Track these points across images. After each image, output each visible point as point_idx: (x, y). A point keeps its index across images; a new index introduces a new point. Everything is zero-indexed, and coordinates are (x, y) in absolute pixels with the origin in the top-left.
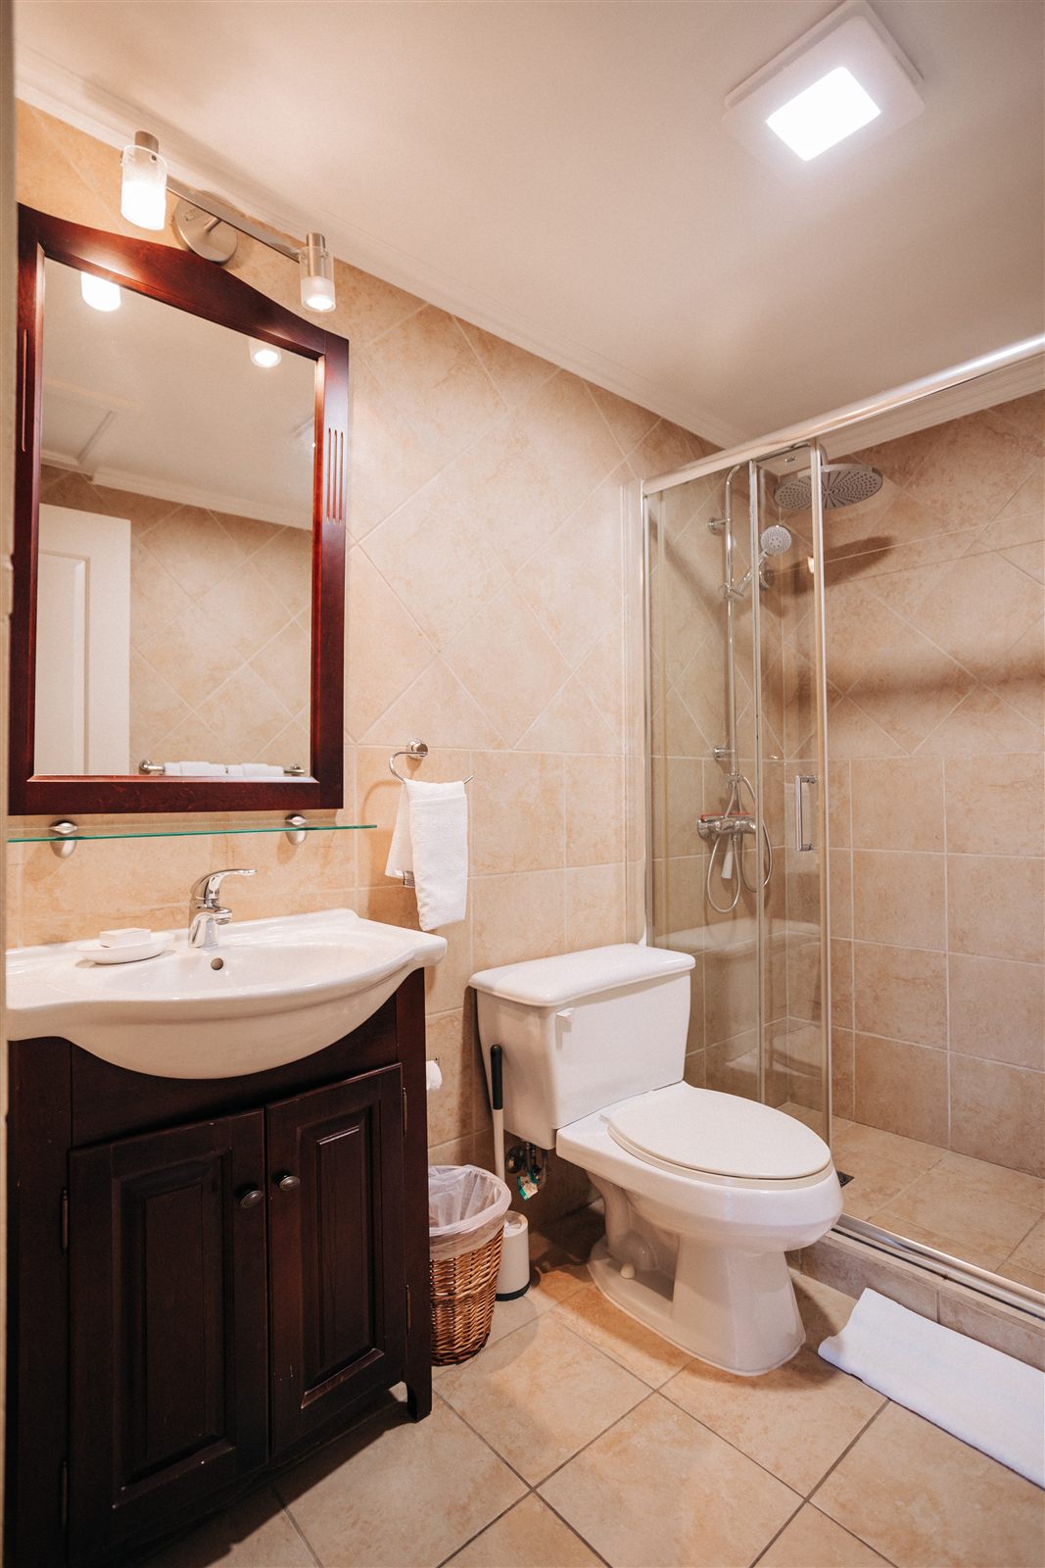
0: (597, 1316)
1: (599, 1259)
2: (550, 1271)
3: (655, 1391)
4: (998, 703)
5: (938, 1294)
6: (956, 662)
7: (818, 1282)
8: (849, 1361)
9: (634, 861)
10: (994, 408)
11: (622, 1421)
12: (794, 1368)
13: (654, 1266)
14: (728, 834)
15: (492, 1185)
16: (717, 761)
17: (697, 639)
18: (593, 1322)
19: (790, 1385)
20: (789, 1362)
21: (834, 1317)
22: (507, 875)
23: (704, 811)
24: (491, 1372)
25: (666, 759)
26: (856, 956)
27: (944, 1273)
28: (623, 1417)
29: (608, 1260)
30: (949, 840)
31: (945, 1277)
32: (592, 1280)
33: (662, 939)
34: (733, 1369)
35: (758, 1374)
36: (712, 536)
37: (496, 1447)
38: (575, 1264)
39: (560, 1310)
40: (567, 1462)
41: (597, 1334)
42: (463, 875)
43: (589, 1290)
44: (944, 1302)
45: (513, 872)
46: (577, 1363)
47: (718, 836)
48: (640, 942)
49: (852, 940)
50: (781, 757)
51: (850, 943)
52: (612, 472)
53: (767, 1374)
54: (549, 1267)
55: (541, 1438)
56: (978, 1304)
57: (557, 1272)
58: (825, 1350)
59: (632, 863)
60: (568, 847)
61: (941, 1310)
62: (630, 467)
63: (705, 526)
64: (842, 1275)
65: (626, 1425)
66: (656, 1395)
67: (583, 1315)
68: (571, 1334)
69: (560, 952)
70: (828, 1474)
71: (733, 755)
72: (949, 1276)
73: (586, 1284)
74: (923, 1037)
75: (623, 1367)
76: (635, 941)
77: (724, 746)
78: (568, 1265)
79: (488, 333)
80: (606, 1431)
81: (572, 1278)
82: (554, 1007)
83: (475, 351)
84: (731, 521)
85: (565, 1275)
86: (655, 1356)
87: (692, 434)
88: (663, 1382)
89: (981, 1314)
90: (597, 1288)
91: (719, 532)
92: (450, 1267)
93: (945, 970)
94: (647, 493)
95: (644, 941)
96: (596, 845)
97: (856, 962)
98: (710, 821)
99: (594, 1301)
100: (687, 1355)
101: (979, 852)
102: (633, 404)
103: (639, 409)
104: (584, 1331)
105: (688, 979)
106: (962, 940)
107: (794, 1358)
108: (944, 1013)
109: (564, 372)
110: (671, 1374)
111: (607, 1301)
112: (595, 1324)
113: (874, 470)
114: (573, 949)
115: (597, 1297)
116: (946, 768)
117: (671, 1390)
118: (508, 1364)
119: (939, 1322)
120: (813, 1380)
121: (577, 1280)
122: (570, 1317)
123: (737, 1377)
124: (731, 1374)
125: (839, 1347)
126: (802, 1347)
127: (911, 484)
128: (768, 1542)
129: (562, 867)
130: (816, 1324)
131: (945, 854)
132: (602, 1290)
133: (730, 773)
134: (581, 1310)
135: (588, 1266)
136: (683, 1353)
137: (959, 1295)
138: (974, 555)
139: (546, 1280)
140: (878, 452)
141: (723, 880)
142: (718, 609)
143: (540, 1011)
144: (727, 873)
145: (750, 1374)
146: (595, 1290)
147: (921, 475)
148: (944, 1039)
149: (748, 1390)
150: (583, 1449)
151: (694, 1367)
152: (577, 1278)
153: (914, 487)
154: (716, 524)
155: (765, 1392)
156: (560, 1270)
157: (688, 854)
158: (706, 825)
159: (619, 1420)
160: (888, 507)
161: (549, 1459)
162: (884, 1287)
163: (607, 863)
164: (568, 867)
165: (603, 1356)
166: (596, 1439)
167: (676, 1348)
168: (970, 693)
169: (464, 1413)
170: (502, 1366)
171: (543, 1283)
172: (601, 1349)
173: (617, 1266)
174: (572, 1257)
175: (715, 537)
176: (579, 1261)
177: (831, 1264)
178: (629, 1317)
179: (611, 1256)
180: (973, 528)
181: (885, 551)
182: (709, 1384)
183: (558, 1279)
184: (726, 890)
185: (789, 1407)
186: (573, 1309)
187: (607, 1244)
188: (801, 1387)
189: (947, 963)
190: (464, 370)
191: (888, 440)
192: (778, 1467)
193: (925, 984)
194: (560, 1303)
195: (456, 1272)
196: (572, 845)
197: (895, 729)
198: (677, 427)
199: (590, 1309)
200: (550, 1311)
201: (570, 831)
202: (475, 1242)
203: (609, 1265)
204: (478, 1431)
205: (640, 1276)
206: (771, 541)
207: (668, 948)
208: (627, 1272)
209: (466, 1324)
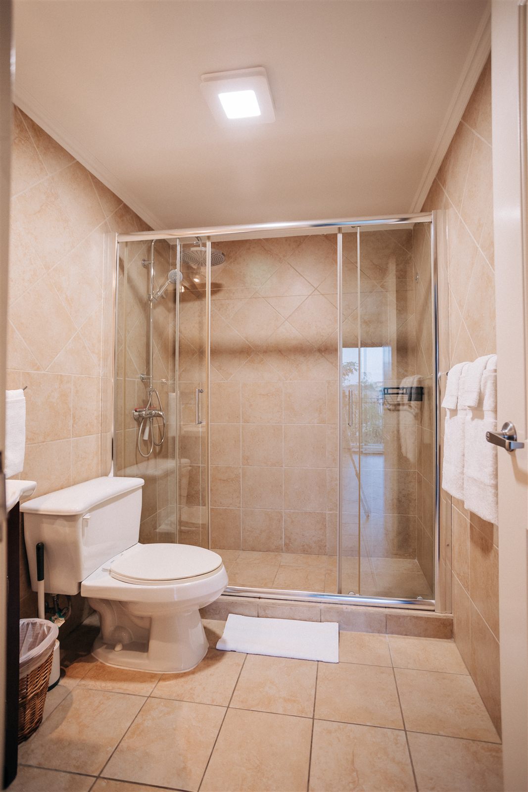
0: (106, 676)
1: (99, 648)
2: (70, 665)
3: (148, 697)
4: (262, 361)
5: (258, 605)
6: (247, 342)
7: (206, 620)
8: (230, 646)
9: (106, 433)
10: (264, 239)
11: (137, 718)
12: (208, 658)
13: (132, 639)
14: (147, 418)
15: (41, 625)
16: (142, 381)
17: (136, 319)
18: (105, 680)
19: (208, 666)
20: (205, 657)
21: (217, 631)
22: (40, 444)
23: (136, 407)
24: (50, 733)
25: (125, 380)
26: (202, 472)
27: (258, 597)
28: (136, 717)
29: (105, 646)
30: (243, 418)
31: (260, 598)
32: (97, 660)
33: (122, 472)
34: (182, 670)
35: (194, 667)
36: (142, 267)
37: (68, 770)
38: (85, 655)
39: (83, 682)
40: (113, 753)
41: (109, 685)
42: (23, 445)
43: (97, 666)
44: (260, 607)
45: (44, 442)
46: (103, 703)
47: (143, 419)
48: (110, 475)
49: (200, 465)
50: (167, 380)
51: (199, 467)
52: (100, 225)
53: (197, 666)
54: (69, 663)
55: (94, 749)
56: (273, 604)
57: (75, 664)
58: (219, 646)
59: (105, 434)
60: (73, 426)
61: (259, 612)
62: (108, 224)
63: (140, 263)
64: (218, 612)
65: (139, 720)
66: (150, 698)
67: (98, 679)
68: (94, 691)
69: (69, 485)
70: (233, 693)
71: (151, 379)
72: (261, 597)
73: (94, 664)
74: (231, 504)
75: (129, 694)
76: (106, 474)
77: (145, 374)
78: (80, 658)
79: (37, 125)
80: (129, 727)
81: (84, 663)
82: (82, 514)
83: (30, 133)
84: (154, 263)
85: (80, 664)
86: (144, 681)
87: (137, 215)
88: (151, 691)
89: (274, 607)
90: (101, 663)
91: (147, 267)
92: (25, 681)
93: (240, 474)
94: (119, 241)
95: (112, 474)
96: (87, 425)
97: (202, 475)
98: (139, 411)
99: (101, 670)
100: (159, 674)
101: (254, 423)
102: (112, 192)
103: (114, 195)
104: (101, 687)
105: (141, 490)
106: (247, 460)
107: (207, 654)
108: (240, 492)
109: (78, 163)
110: (154, 686)
111: (109, 667)
112: (106, 680)
113: (223, 254)
114: (75, 483)
115: (103, 667)
116: (242, 387)
117: (157, 693)
118: (61, 724)
119: (258, 617)
120: (217, 660)
121: (87, 664)
122: (91, 684)
123: (185, 673)
124: (182, 673)
125: (224, 642)
126: (208, 649)
127: (231, 263)
128: (218, 732)
129: (70, 438)
130: (212, 637)
131: (241, 424)
132: (104, 662)
133: (149, 387)
134: (96, 677)
135: (92, 654)
136: (156, 674)
137: (265, 603)
138: (256, 298)
139: (69, 671)
140: (218, 245)
141: (144, 440)
142: (145, 305)
143: (71, 518)
144: (146, 437)
145: (190, 670)
146: (100, 664)
147: (236, 260)
148: (240, 503)
149: (191, 676)
150: (120, 742)
151: (163, 678)
152: (88, 662)
153: (232, 264)
154: (146, 263)
155: (199, 673)
156: (76, 662)
157: (129, 428)
158: (137, 413)
159: (135, 719)
160: (221, 271)
161: (102, 757)
162: (236, 611)
163: (92, 435)
164: (73, 438)
165: (116, 694)
166: (125, 734)
167: (153, 673)
168: (252, 356)
169: (40, 764)
170: (57, 727)
171: (68, 674)
172: (113, 691)
173: (112, 647)
174: (81, 653)
175: (144, 269)
176: (86, 653)
177: (213, 609)
178: (124, 670)
179: (105, 644)
180: (255, 287)
181: (219, 290)
182: (172, 682)
183: (79, 667)
184: (145, 445)
185: (211, 675)
186: (91, 679)
187: (102, 638)
188: (213, 664)
189: (241, 471)
190: (23, 142)
191: (222, 241)
192: (213, 701)
193: (232, 481)
194: (82, 679)
195: (29, 683)
196: (75, 426)
197: (221, 369)
198: (131, 210)
199: (100, 675)
200: (78, 685)
201: (74, 417)
202: (41, 660)
203: (107, 648)
204: (53, 768)
205: (126, 647)
206: (173, 276)
207: (125, 476)
208: (118, 648)
209: (32, 713)
